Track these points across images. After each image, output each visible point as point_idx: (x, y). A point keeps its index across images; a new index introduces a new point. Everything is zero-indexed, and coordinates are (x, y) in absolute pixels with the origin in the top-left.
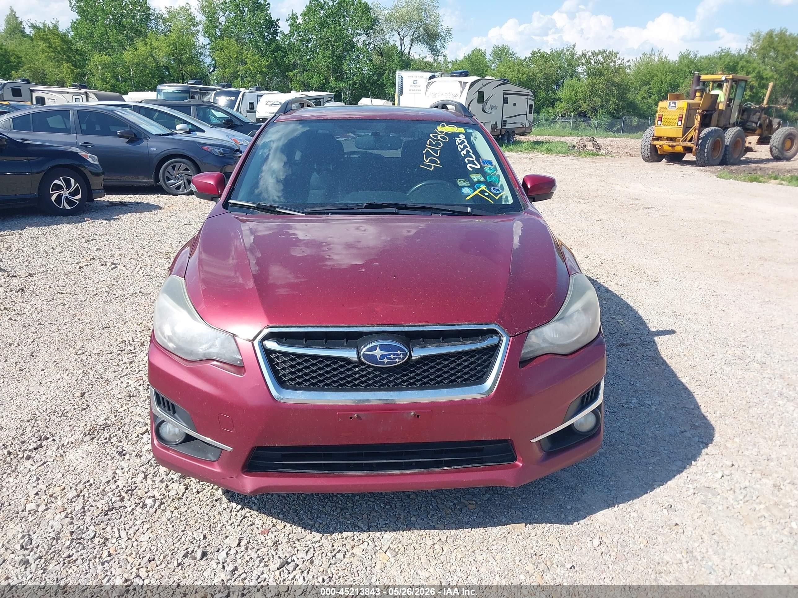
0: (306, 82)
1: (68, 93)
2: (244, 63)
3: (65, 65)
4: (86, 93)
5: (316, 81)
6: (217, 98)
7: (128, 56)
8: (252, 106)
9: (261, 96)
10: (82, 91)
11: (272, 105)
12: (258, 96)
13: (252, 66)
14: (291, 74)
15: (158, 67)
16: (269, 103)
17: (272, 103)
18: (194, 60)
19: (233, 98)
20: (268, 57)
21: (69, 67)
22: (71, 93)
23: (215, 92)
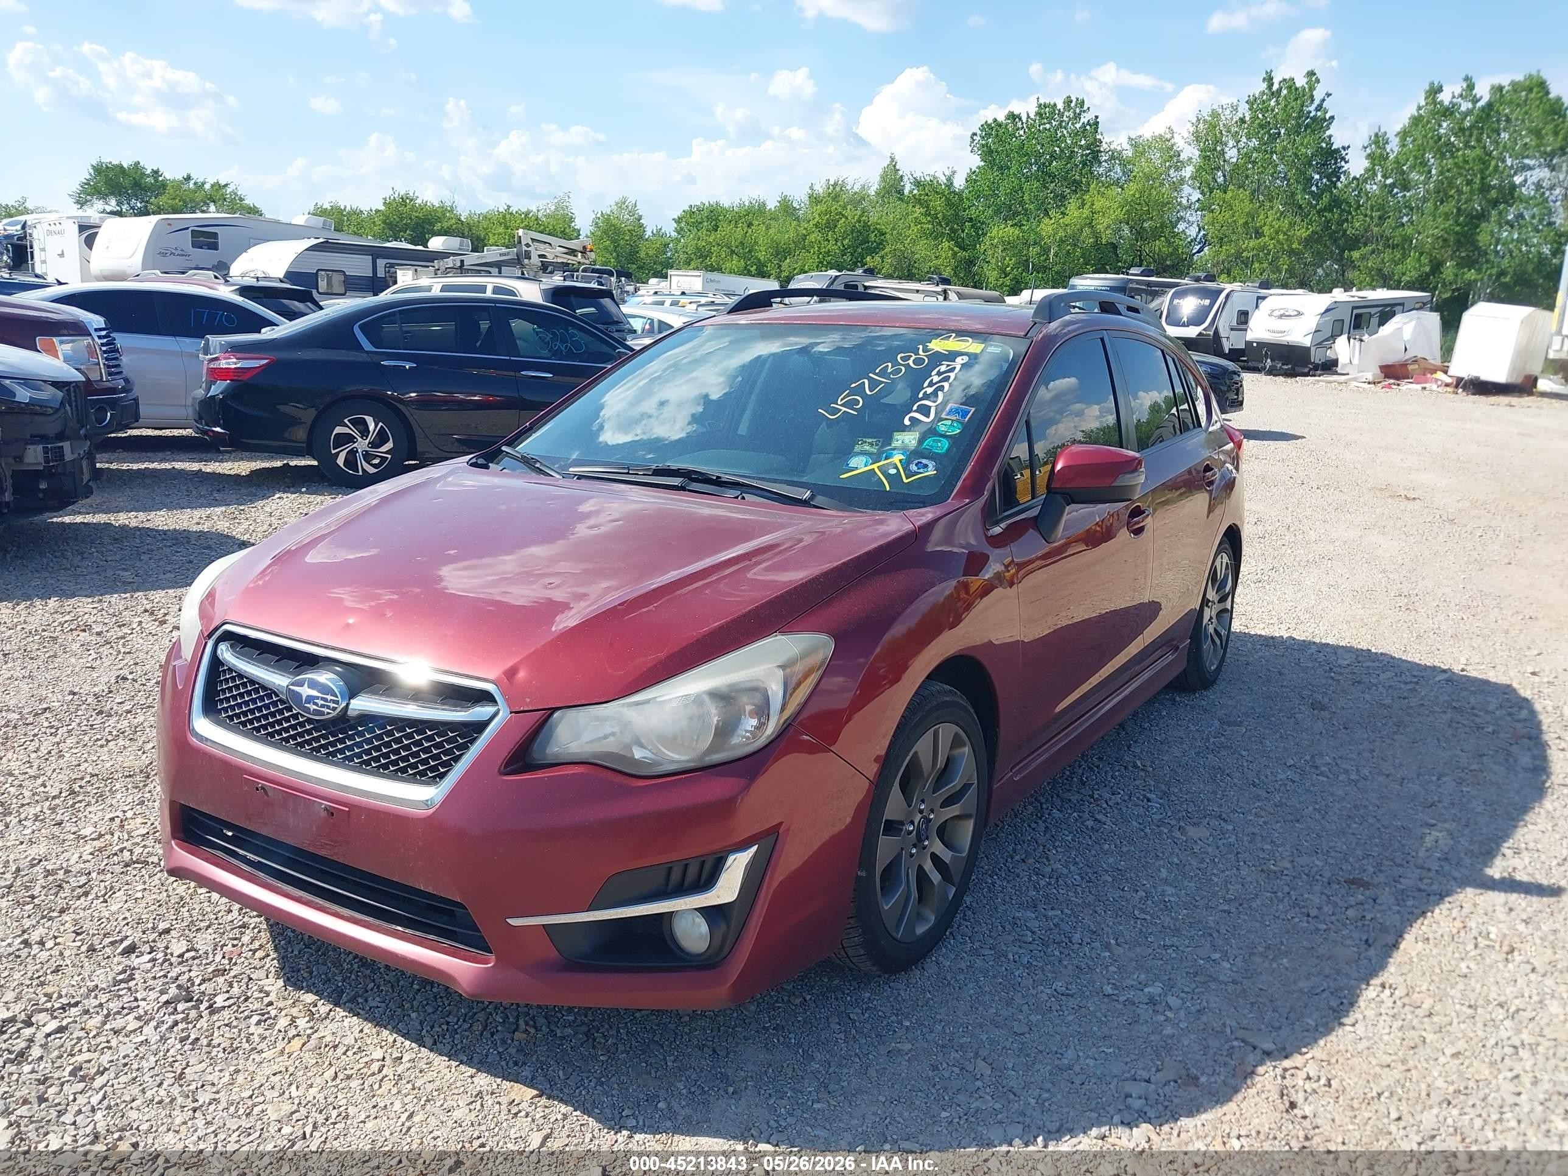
0: (1385, 271)
1: (918, 291)
2: (1259, 234)
3: (946, 244)
4: (945, 292)
5: (1411, 268)
6: (1176, 301)
7: (1047, 227)
8: (1244, 317)
9: (1264, 298)
10: (940, 288)
11: (1281, 316)
12: (1259, 298)
13: (1272, 239)
14: (1356, 255)
15: (1097, 245)
16: (1276, 313)
17: (1282, 312)
18: (1166, 229)
19: (1207, 302)
20: (1311, 223)
21: (950, 248)
22: (923, 291)
23: (1173, 290)
